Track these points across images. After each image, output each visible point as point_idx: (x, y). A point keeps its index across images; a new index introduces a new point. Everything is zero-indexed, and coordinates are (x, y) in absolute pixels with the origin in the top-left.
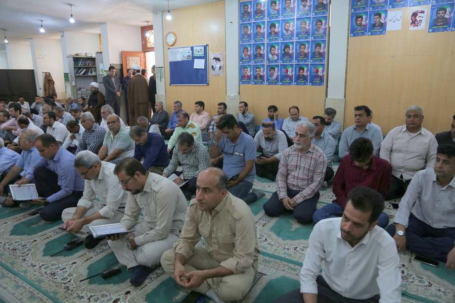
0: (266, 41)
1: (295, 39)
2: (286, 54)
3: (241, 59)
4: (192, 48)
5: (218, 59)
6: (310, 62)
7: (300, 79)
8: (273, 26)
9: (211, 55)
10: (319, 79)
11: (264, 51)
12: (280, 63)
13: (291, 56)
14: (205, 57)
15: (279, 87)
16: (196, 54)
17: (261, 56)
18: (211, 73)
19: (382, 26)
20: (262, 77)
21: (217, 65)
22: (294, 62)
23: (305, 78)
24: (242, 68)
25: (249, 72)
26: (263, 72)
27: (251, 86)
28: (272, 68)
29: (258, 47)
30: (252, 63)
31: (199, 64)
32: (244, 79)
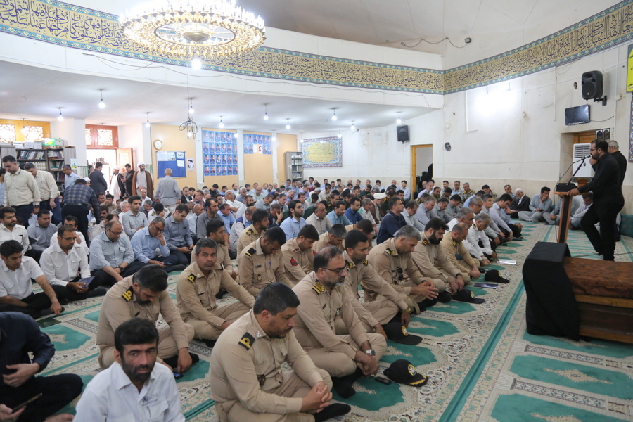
0: (215, 153)
1: (227, 153)
2: (224, 160)
3: (204, 162)
4: (176, 153)
5: (191, 161)
6: (232, 164)
7: (229, 171)
8: (217, 145)
9: (187, 159)
10: (235, 172)
11: (214, 158)
12: (221, 164)
13: (225, 161)
14: (184, 159)
15: (222, 177)
16: (178, 157)
17: (213, 160)
18: (187, 169)
19: (252, 150)
20: (214, 172)
21: (191, 165)
22: (227, 164)
23: (231, 171)
24: (205, 166)
25: (208, 169)
26: (214, 169)
27: (210, 176)
28: (218, 167)
29: (212, 156)
30: (209, 164)
31: (180, 164)
32: (206, 172)
